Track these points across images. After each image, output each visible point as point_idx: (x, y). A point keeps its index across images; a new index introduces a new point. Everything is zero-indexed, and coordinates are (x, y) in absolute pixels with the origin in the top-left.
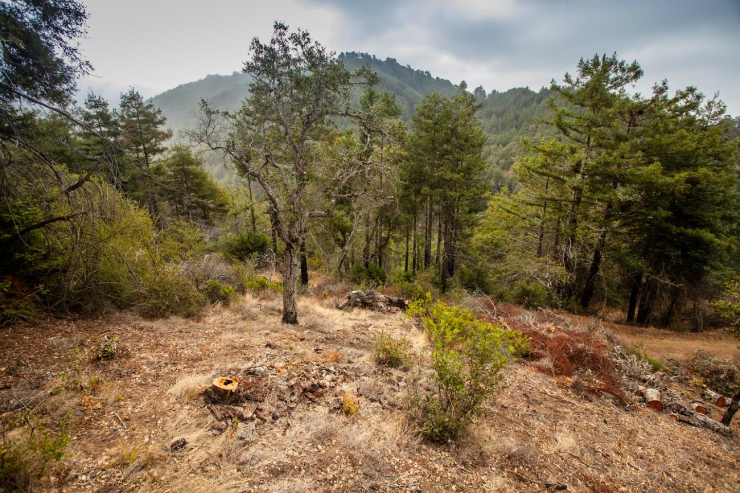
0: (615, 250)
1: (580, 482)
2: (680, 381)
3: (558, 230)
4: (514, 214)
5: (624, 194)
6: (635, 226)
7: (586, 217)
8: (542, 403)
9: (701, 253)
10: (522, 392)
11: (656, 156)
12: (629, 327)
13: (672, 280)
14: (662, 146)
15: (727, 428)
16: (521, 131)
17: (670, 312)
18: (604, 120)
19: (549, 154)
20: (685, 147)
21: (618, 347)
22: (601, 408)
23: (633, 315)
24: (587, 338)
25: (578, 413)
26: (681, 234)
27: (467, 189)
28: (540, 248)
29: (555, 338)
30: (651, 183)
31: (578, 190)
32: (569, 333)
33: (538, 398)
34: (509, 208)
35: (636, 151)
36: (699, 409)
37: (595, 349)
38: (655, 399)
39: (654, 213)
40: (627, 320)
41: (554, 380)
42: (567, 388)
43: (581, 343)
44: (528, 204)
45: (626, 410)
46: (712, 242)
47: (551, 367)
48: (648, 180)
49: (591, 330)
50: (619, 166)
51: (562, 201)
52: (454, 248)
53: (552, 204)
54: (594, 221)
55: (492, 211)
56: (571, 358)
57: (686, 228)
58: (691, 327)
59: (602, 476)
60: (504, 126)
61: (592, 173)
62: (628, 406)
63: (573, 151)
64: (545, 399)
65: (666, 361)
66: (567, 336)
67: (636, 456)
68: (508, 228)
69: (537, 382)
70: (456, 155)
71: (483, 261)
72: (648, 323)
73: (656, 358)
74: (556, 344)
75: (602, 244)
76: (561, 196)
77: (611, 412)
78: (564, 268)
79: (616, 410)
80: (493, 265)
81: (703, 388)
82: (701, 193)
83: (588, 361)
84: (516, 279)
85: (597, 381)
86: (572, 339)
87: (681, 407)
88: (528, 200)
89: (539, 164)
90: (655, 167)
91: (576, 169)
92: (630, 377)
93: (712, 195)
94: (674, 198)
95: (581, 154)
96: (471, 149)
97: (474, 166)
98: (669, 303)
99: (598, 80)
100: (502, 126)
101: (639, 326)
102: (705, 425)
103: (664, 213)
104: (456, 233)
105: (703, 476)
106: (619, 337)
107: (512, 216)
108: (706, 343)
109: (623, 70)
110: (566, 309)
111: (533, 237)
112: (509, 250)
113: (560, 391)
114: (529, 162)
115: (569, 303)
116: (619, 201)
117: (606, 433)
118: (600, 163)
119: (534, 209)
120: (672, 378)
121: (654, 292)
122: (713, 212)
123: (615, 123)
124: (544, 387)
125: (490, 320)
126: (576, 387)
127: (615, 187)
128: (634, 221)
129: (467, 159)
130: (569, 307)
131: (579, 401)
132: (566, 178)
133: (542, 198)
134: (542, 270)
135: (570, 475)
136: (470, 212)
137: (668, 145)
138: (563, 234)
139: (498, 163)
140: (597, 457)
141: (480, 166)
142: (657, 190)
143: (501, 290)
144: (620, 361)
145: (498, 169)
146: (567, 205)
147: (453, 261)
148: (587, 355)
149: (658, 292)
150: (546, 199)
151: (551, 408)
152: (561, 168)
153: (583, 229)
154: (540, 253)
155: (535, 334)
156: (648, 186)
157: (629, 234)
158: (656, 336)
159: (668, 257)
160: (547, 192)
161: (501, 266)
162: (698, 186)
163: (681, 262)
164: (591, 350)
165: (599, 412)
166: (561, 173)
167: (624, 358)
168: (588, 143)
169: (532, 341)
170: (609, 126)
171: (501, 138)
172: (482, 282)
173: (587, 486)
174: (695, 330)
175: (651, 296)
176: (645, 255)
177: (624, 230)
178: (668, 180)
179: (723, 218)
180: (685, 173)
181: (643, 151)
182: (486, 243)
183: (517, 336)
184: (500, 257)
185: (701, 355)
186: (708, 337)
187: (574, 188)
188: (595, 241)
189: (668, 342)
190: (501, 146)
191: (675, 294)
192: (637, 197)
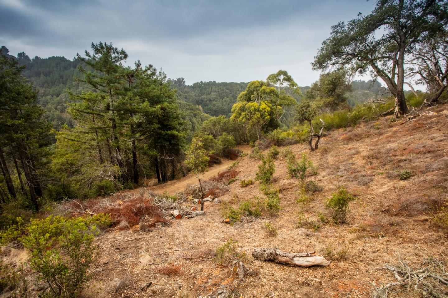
0: (141, 149)
1: (157, 275)
2: (185, 201)
3: (109, 145)
4: (77, 141)
5: (137, 119)
6: (147, 134)
7: (122, 134)
8: (128, 247)
9: (176, 141)
10: (115, 248)
11: (146, 98)
12: (160, 186)
13: (169, 156)
14: (146, 93)
15: (203, 212)
16: (67, 86)
17: (173, 172)
18: (116, 80)
19: (89, 100)
20: (156, 93)
21: (157, 197)
22: (157, 232)
23: (160, 178)
24: (141, 200)
25: (148, 241)
26: (166, 134)
27: (32, 131)
28: (101, 158)
29: (124, 208)
30: (147, 112)
31: (112, 120)
32: (131, 201)
33: (125, 246)
34: (73, 138)
35: (136, 96)
36: (193, 210)
37: (146, 204)
38: (178, 214)
39: (153, 126)
40: (159, 182)
41: (131, 231)
42: (139, 231)
43: (138, 204)
44: (84, 133)
45: (168, 226)
46: (178, 135)
47: (127, 224)
48: (145, 110)
49: (142, 195)
50: (131, 104)
51: (106, 127)
52: (36, 176)
53: (100, 131)
54: (127, 136)
55: (60, 142)
56: (136, 214)
57: (167, 131)
58: (182, 175)
59: (166, 265)
60: (53, 83)
61: (118, 109)
62: (168, 223)
63: (103, 98)
64: (129, 244)
65: (177, 194)
66: (129, 203)
67: (177, 245)
68: (76, 151)
69: (122, 237)
70: (13, 106)
71: (64, 178)
72: (167, 180)
73: (173, 195)
74: (125, 210)
75: (135, 147)
76: (104, 125)
77: (162, 231)
78: (118, 166)
79: (164, 228)
80: (73, 178)
81: (193, 199)
82: (168, 114)
83: (145, 212)
84: (92, 182)
85: (152, 219)
86: (133, 204)
87: (188, 212)
88: (83, 130)
89: (84, 107)
90: (146, 103)
91: (108, 108)
92: (166, 209)
93: (172, 114)
94: (159, 118)
95: (108, 99)
96: (25, 100)
97: (32, 113)
98: (171, 168)
99: (106, 57)
100: (52, 83)
101: (164, 183)
102: (197, 215)
103: (157, 126)
104: (33, 164)
105: (201, 236)
106: (156, 192)
107: (76, 143)
108: (189, 180)
109: (118, 53)
110: (128, 188)
111: (95, 153)
112: (82, 165)
113: (135, 235)
114: (77, 106)
115: (128, 184)
116: (135, 123)
117: (163, 243)
118: (120, 104)
119: (90, 135)
120: (182, 201)
121: (164, 164)
122: (175, 122)
123: (122, 81)
124: (126, 238)
125: (80, 214)
126: (143, 228)
127: (132, 116)
128: (146, 132)
129: (25, 108)
130: (129, 186)
131: (147, 234)
132: (103, 114)
133: (93, 128)
134: (105, 171)
135: (152, 275)
136: (41, 146)
137: (149, 92)
138: (112, 147)
139: (56, 109)
140: (162, 257)
141: (38, 112)
142: (151, 115)
143: (84, 192)
144: (160, 204)
145: (58, 113)
146: (109, 130)
147: (38, 185)
148: (143, 209)
149: (166, 164)
150: (96, 128)
151: (133, 247)
152: (99, 108)
153: (122, 142)
154: (102, 161)
155: (112, 210)
156: (146, 114)
157: (145, 139)
158: (171, 185)
159: (165, 146)
160: (95, 124)
161: (79, 177)
162: (166, 111)
163: (171, 147)
164: (144, 205)
165: (157, 234)
166: (100, 111)
167: (161, 202)
168: (111, 93)
169: (111, 215)
170: (119, 83)
171: (54, 91)
172: (68, 192)
173: (161, 274)
174: (184, 176)
175: (164, 167)
176: (155, 148)
177: (143, 138)
178: (154, 109)
179: (179, 124)
180: (160, 105)
181: (139, 96)
182: (62, 164)
183: (101, 217)
184: (77, 171)
185: (188, 186)
186: (189, 177)
187: (110, 119)
188: (130, 147)
189: (177, 185)
190: (55, 96)
191: (172, 162)
192: (143, 120)
